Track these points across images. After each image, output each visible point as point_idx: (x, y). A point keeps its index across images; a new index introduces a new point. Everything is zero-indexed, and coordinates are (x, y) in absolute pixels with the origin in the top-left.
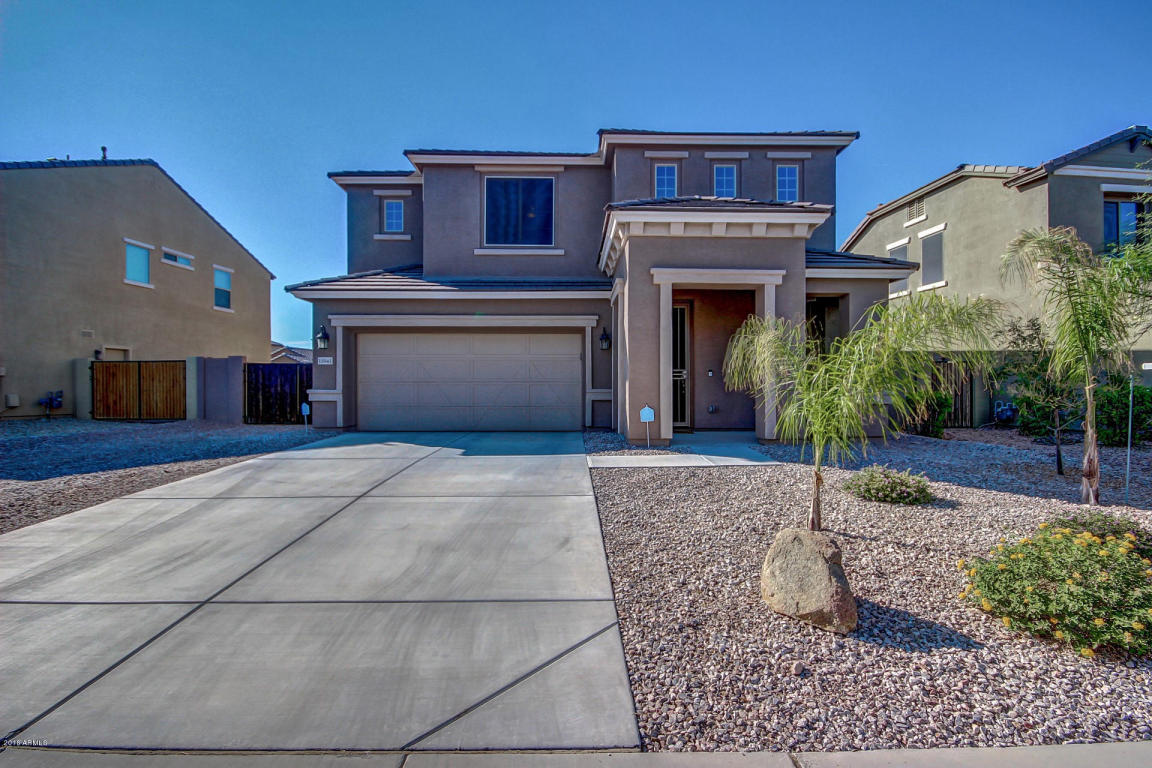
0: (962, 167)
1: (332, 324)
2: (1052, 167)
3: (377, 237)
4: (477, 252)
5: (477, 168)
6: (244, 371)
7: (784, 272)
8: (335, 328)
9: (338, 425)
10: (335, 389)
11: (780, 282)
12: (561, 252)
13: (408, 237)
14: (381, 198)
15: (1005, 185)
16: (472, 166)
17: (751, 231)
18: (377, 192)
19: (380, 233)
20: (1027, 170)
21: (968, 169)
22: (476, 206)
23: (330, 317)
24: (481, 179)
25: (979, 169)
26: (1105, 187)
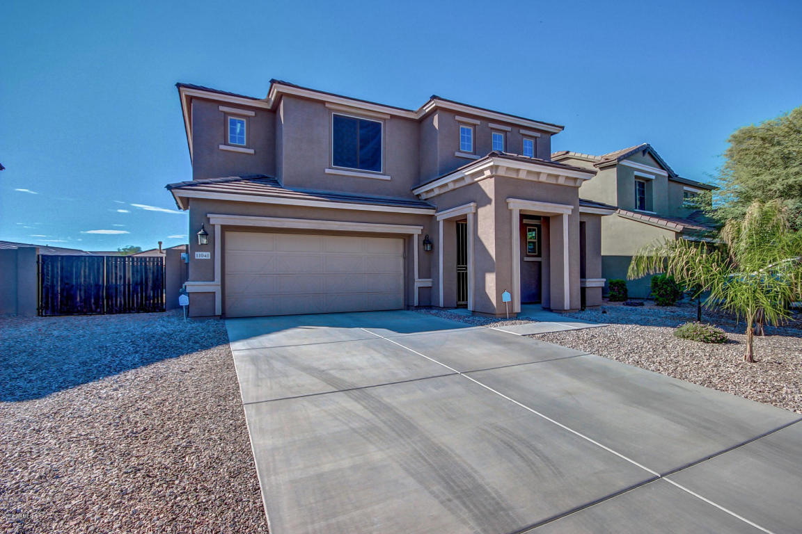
0: (568, 152)
1: (211, 222)
2: (620, 159)
3: (222, 147)
4: (327, 171)
5: (327, 105)
6: (38, 262)
7: (572, 207)
8: (214, 225)
9: (217, 314)
10: (213, 280)
11: (570, 213)
12: (388, 178)
13: (252, 151)
14: (226, 114)
15: (594, 166)
16: (323, 102)
17: (557, 180)
18: (222, 108)
19: (225, 145)
20: (606, 159)
21: (571, 154)
22: (326, 134)
23: (209, 215)
24: (330, 114)
25: (578, 155)
26: (636, 173)
